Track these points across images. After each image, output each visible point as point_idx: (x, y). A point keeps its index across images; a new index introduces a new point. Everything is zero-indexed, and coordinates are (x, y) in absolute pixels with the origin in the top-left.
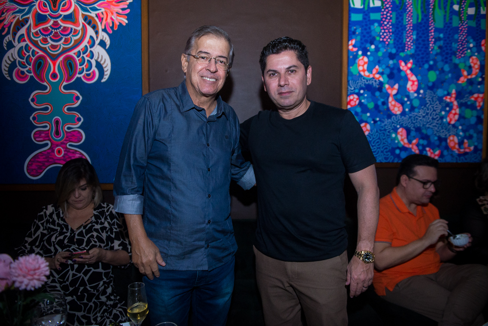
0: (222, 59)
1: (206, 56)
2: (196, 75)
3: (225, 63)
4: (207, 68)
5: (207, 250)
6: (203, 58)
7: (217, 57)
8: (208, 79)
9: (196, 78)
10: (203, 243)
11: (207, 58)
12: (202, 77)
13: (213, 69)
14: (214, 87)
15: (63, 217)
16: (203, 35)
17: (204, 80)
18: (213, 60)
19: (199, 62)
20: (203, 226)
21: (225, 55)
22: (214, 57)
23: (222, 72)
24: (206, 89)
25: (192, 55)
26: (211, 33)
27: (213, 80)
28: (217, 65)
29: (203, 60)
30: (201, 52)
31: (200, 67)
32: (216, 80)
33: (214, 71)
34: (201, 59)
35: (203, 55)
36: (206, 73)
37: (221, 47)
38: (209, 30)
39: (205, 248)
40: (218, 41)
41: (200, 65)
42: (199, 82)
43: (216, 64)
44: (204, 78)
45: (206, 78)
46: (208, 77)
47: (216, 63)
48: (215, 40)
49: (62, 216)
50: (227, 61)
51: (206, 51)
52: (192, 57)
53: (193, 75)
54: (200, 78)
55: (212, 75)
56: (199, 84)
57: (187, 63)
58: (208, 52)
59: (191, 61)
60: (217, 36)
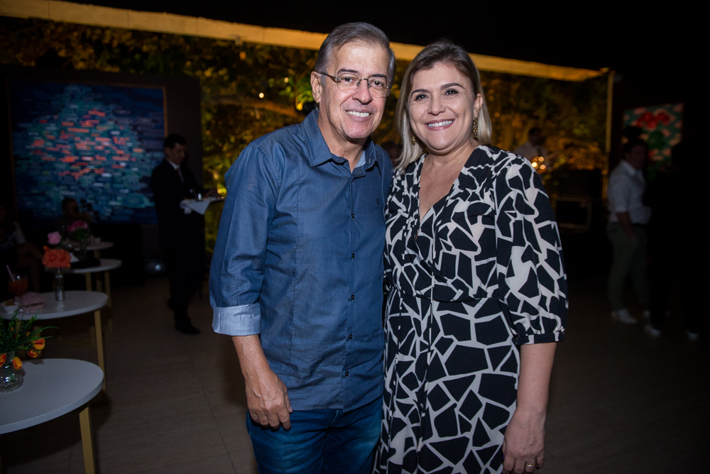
0: (378, 79)
1: (352, 77)
2: (338, 109)
3: (382, 85)
4: (354, 97)
5: (345, 380)
6: (347, 79)
7: (370, 77)
8: (358, 114)
9: (337, 114)
10: (339, 369)
11: (353, 79)
12: (347, 111)
13: (364, 98)
14: (367, 126)
15: (418, 184)
16: (345, 42)
17: (351, 116)
18: (364, 83)
19: (341, 88)
20: (341, 343)
21: (383, 72)
22: (365, 76)
23: (379, 101)
24: (355, 130)
25: (329, 76)
26: (358, 38)
27: (366, 115)
28: (371, 89)
29: (346, 83)
30: (343, 70)
31: (343, 96)
32: (370, 114)
33: (367, 100)
34: (343, 81)
35: (348, 75)
36: (353, 105)
37: (375, 60)
38: (354, 33)
39: (343, 377)
40: (371, 50)
41: (343, 92)
42: (342, 120)
43: (368, 88)
44: (351, 113)
45: (354, 113)
46: (356, 111)
47: (369, 86)
48: (366, 49)
49: (416, 182)
50: (386, 81)
51: (352, 68)
52: (329, 78)
53: (332, 109)
54: (344, 113)
55: (364, 107)
56: (344, 124)
57: (321, 88)
58: (355, 69)
59: (328, 86)
60: (367, 41)
